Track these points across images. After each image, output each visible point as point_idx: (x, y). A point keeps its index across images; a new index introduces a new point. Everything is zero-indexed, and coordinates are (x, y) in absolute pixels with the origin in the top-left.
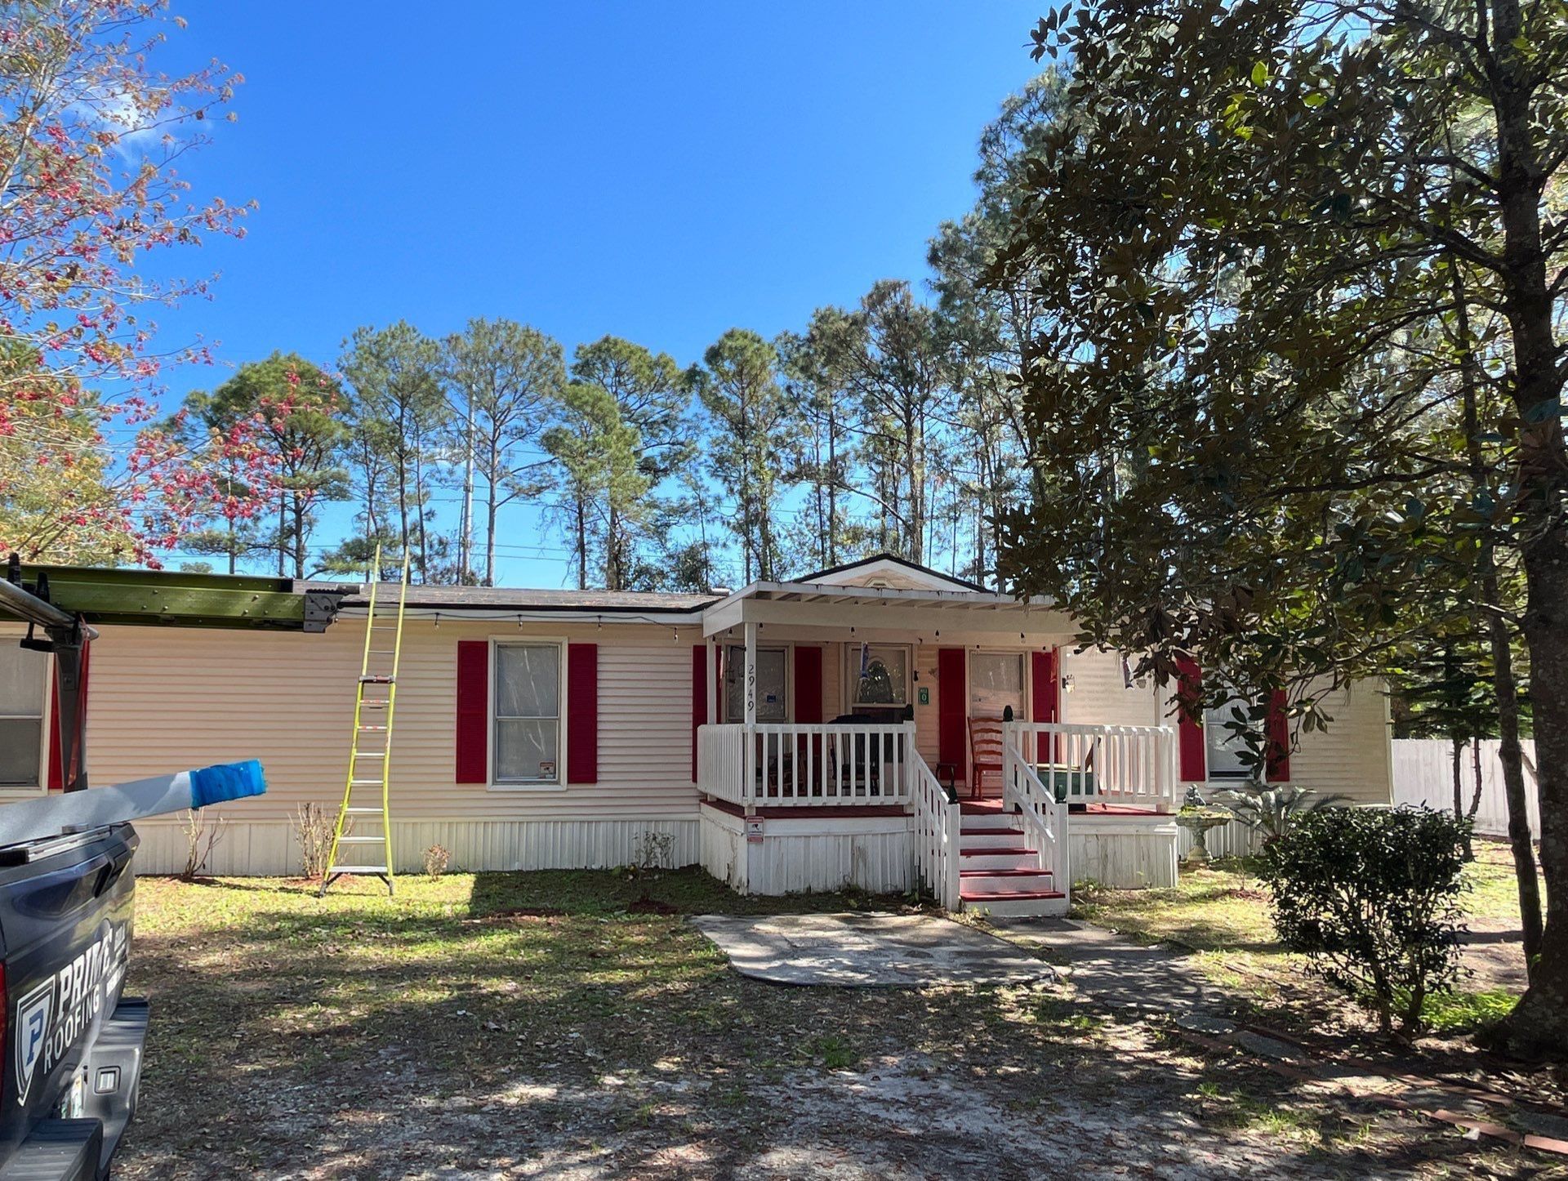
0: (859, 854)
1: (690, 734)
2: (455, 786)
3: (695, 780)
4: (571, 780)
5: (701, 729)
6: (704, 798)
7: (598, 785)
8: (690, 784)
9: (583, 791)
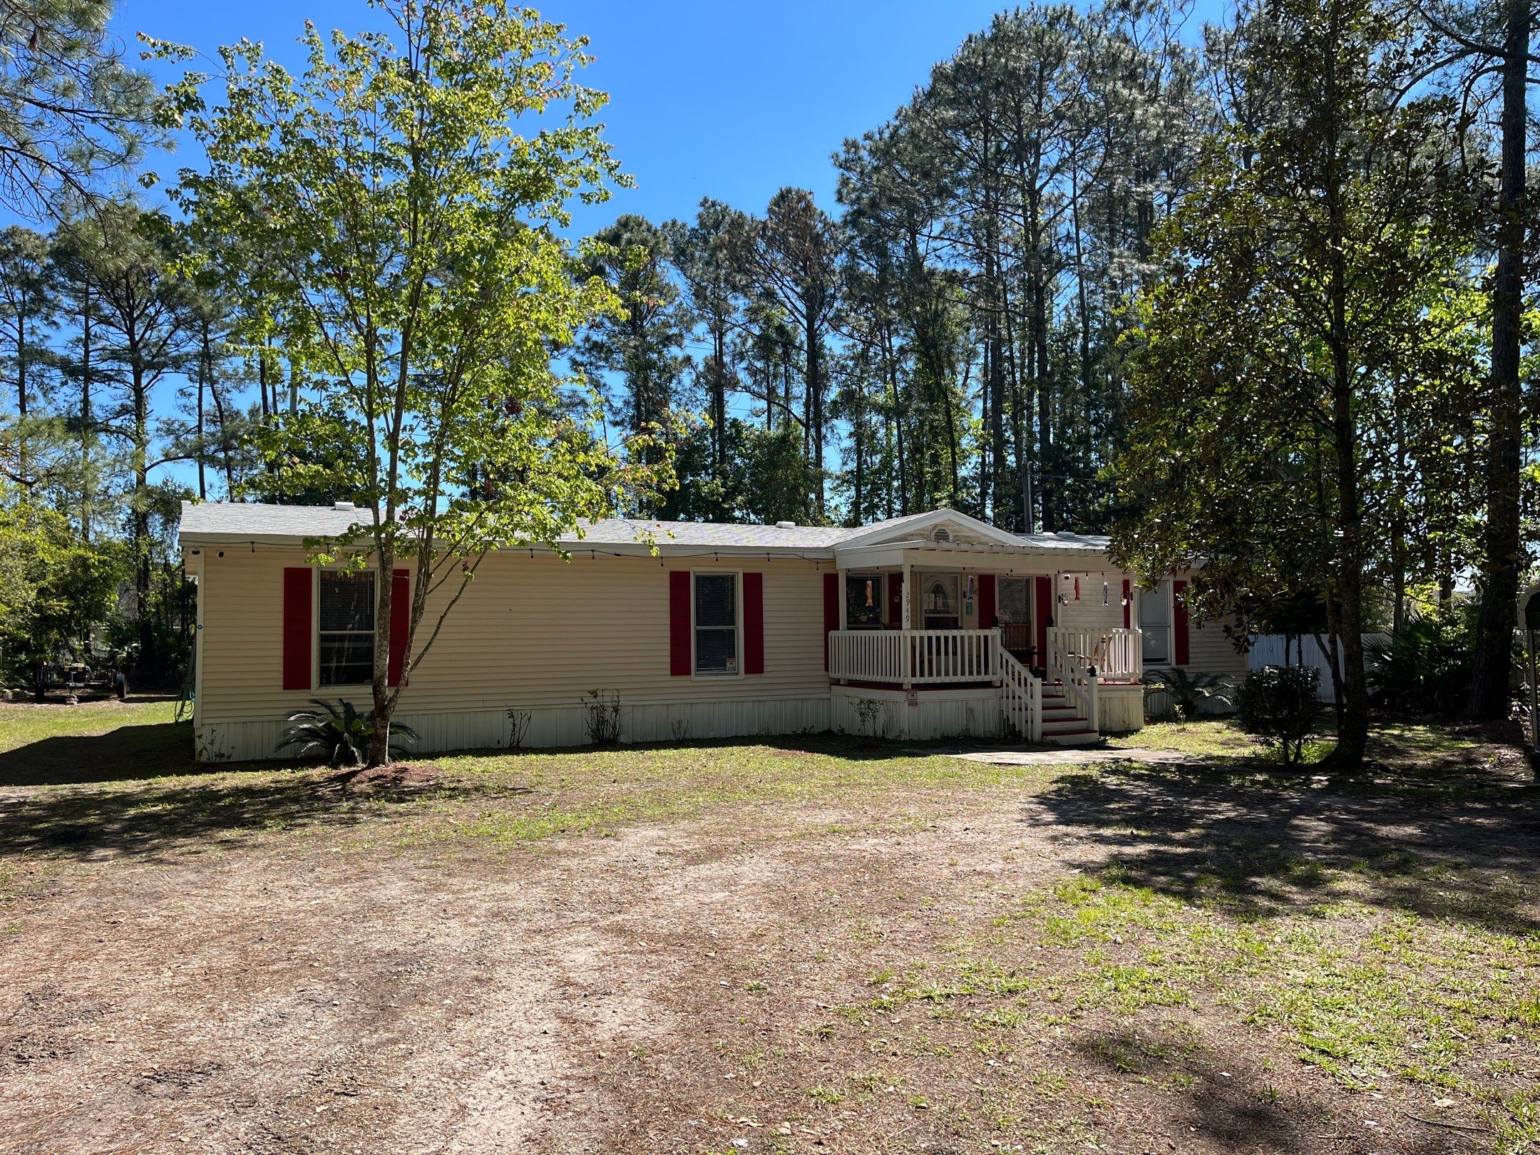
0: (970, 712)
1: (823, 637)
2: (669, 678)
3: (827, 669)
4: (747, 672)
5: (832, 633)
6: (836, 682)
7: (764, 675)
8: (823, 672)
9: (754, 679)
